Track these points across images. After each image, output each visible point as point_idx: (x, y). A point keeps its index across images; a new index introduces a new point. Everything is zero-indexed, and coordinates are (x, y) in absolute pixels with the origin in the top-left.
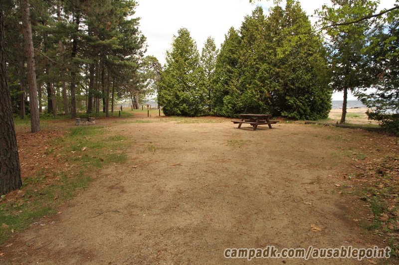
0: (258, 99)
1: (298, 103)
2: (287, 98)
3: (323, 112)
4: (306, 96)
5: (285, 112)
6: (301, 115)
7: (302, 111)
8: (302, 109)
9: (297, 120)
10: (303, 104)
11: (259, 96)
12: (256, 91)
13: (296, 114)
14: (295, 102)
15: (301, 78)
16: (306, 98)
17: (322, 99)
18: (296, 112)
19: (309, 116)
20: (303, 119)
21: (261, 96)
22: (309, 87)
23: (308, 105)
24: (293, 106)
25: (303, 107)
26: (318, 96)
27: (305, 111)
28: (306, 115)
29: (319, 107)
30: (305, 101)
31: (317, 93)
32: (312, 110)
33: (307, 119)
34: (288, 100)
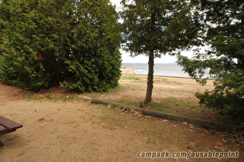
0: (23, 62)
1: (82, 69)
2: (67, 62)
3: (113, 80)
4: (93, 60)
5: (65, 82)
6: (86, 85)
7: (87, 81)
8: (89, 78)
9: (82, 93)
10: (89, 72)
11: (23, 58)
12: (17, 50)
13: (80, 85)
14: (78, 68)
15: (85, 35)
16: (93, 63)
17: (112, 65)
18: (79, 83)
19: (97, 86)
20: (89, 92)
21: (26, 58)
22: (96, 48)
23: (96, 73)
24: (75, 73)
25: (89, 75)
26: (108, 61)
27: (91, 80)
28: (93, 85)
29: (109, 74)
30: (91, 67)
31: (106, 56)
32: (101, 77)
33: (95, 90)
34: (68, 65)
